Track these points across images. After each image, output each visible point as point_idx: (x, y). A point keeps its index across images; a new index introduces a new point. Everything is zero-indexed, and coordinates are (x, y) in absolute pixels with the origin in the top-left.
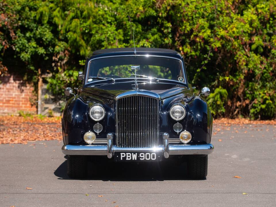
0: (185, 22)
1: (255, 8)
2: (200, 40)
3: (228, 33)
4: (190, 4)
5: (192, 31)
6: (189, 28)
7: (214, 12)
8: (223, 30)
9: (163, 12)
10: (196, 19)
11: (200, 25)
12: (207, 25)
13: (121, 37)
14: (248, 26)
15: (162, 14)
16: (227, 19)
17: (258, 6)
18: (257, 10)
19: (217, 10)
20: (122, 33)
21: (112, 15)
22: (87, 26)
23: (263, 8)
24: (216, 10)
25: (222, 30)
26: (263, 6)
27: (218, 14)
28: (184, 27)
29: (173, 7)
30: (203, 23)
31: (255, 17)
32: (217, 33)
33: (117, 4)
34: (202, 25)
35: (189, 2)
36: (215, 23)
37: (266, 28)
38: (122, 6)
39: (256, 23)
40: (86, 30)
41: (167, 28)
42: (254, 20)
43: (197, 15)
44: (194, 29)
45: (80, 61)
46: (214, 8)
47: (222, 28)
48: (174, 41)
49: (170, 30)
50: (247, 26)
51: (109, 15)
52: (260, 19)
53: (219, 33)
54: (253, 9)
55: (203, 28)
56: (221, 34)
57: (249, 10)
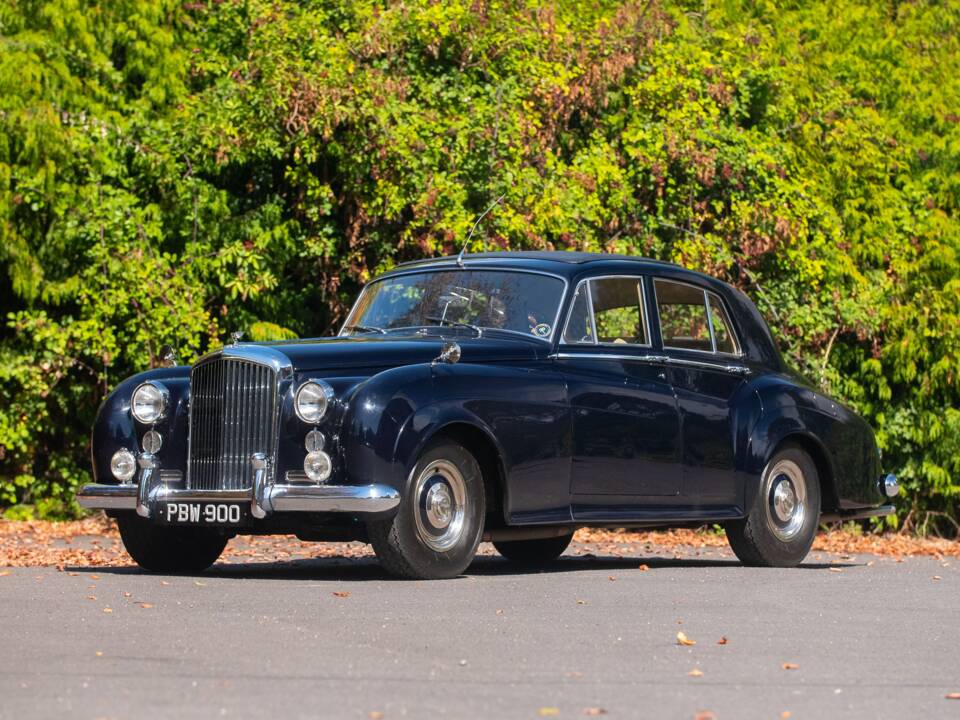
0: (380, 182)
1: (614, 144)
2: (437, 245)
3: (533, 222)
4: (400, 121)
5: (408, 213)
6: (397, 204)
7: (489, 150)
8: (515, 215)
9: (305, 144)
10: (421, 172)
11: (440, 193)
12: (460, 194)
13: (155, 230)
14: (598, 202)
15: (302, 153)
16: (531, 175)
17: (625, 135)
18: (620, 148)
19: (497, 140)
20: (157, 216)
21: (118, 154)
22: (38, 187)
23: (643, 143)
24: (493, 144)
25: (511, 212)
26: (641, 135)
27: (499, 157)
28: (380, 201)
29: (342, 130)
30: (451, 187)
31: (617, 174)
32: (497, 222)
33: (141, 115)
34: (444, 194)
35: (395, 116)
36: (491, 186)
37: (653, 210)
38: (160, 124)
39: (623, 195)
40: (33, 202)
41: (319, 202)
42: (617, 184)
43: (426, 160)
44: (415, 209)
45: (11, 316)
46: (488, 136)
47: (513, 207)
48: (342, 249)
49: (327, 209)
50: (594, 201)
51: (110, 156)
52: (633, 181)
53: (504, 223)
54: (606, 147)
55: (447, 203)
56: (512, 228)
57: (595, 150)
